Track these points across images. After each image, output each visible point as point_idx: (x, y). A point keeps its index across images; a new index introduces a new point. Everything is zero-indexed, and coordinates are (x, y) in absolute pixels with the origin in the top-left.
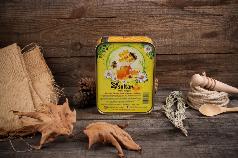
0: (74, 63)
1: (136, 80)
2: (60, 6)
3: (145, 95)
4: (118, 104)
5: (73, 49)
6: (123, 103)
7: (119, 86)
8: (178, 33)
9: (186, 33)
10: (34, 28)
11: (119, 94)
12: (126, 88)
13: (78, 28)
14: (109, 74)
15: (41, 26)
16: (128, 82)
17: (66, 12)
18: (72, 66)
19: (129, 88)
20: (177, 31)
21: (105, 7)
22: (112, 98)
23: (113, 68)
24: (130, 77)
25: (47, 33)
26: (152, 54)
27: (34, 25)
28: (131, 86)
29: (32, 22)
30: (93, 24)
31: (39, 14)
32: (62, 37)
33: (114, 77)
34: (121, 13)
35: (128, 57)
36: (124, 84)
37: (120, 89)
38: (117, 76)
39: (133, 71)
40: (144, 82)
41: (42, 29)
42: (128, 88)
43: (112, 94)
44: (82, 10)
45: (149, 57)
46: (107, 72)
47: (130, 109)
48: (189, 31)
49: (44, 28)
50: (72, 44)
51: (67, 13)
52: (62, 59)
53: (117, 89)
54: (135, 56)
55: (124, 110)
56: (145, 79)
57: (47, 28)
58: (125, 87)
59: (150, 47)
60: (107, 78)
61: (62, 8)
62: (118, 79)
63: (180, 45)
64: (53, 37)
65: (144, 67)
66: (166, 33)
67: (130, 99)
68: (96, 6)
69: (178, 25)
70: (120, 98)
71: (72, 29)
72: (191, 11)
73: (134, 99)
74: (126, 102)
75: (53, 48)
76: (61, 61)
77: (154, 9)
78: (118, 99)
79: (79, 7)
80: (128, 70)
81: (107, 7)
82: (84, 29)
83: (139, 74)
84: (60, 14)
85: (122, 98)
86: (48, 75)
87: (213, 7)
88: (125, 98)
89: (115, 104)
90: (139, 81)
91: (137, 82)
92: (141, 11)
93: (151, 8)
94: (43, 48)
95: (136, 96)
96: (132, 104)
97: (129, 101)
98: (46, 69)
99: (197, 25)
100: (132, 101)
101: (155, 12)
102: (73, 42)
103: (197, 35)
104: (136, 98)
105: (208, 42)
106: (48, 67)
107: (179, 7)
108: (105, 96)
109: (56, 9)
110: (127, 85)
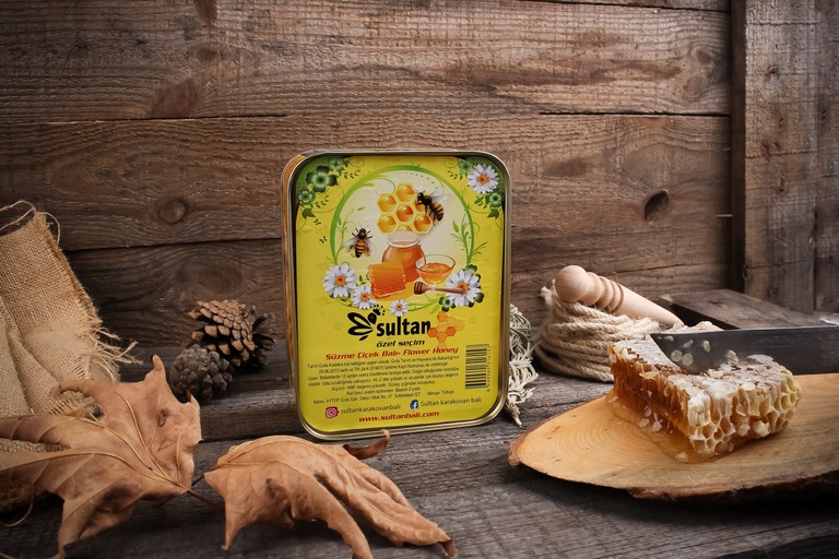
1: (442, 299)
2: (113, 77)
3: (476, 353)
4: (377, 395)
5: (161, 220)
6: (394, 393)
7: (379, 327)
10: (24, 151)
11: (380, 358)
12: (406, 333)
13: (175, 148)
14: (340, 280)
15: (50, 146)
16: (413, 308)
17: (136, 98)
18: (157, 275)
19: (417, 332)
21: (264, 84)
22: (355, 373)
23: (358, 255)
24: (419, 290)
25: (70, 166)
26: (495, 199)
27: (24, 143)
28: (424, 324)
29: (17, 130)
30: (225, 137)
31: (43, 103)
32: (124, 179)
33: (359, 291)
34: (312, 102)
35: (410, 211)
36: (399, 318)
37: (385, 339)
38: (372, 290)
39: (431, 265)
40: (471, 305)
41: (54, 154)
42: (413, 333)
43: (355, 359)
44: (187, 93)
45: (488, 210)
46: (332, 273)
47: (422, 410)
49: (62, 152)
50: (157, 202)
51: (140, 102)
52: (124, 253)
53: (373, 337)
54: (436, 206)
55: (400, 417)
56: (472, 295)
57: (70, 150)
58: (402, 327)
59: (490, 172)
60: (332, 296)
61: (121, 86)
62: (377, 298)
64: (92, 179)
65: (469, 248)
67: (421, 374)
68: (233, 80)
69: (480, 140)
70: (385, 371)
71: (155, 153)
72: (514, 98)
73: (436, 373)
74: (407, 384)
75: (92, 220)
76: (122, 262)
77: (410, 89)
78: (378, 377)
79: (178, 83)
80: (412, 263)
81: (269, 84)
82: (196, 153)
83: (453, 276)
84: (116, 106)
85: (391, 373)
86: (79, 305)
87: (573, 87)
88: (402, 370)
89: (365, 398)
90: (451, 303)
91: (446, 306)
92: (371, 95)
93: (401, 88)
94: (59, 217)
95: (443, 361)
96: (430, 393)
97: (416, 381)
98: (71, 288)
99: (532, 140)
100: (429, 379)
101: (414, 100)
102: (159, 195)
103: (534, 169)
104: (440, 367)
105: (564, 189)
106: (77, 281)
107: (482, 85)
108: (329, 368)
109: (103, 90)
110: (410, 320)
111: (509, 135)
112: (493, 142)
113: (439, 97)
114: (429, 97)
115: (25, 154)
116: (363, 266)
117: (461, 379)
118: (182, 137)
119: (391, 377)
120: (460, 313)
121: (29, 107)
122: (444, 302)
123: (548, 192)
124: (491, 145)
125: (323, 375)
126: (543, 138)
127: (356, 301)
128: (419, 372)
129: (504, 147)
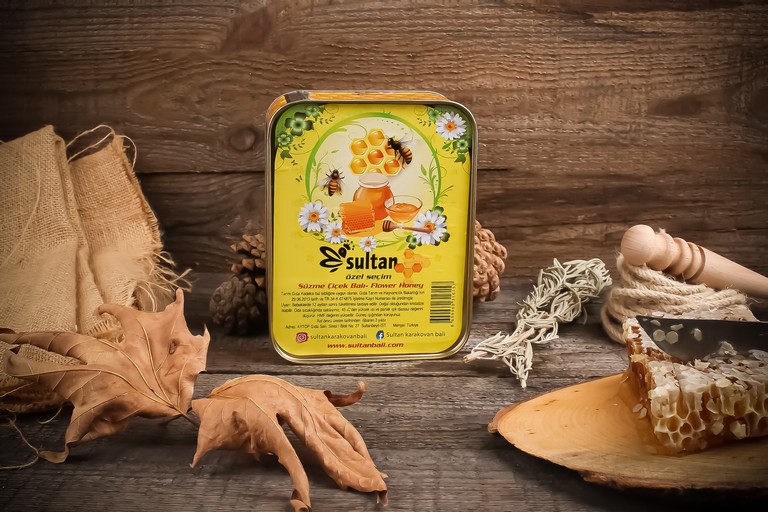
0: (234, 192)
1: (409, 237)
2: (192, 6)
3: (440, 290)
4: (344, 323)
5: (232, 148)
6: (361, 322)
7: (348, 261)
8: (573, 99)
9: (600, 99)
10: (108, 77)
11: (349, 289)
12: (374, 267)
13: (246, 77)
14: (314, 216)
15: (130, 72)
16: (381, 244)
17: (212, 26)
18: (225, 202)
19: (385, 267)
20: (569, 93)
21: (337, 12)
22: (324, 302)
23: (331, 194)
24: (387, 228)
25: (150, 92)
26: (463, 145)
27: (109, 69)
28: (391, 259)
29: (103, 56)
30: (297, 66)
31: (127, 32)
32: (197, 106)
33: (331, 227)
34: (386, 31)
35: (380, 155)
36: (368, 254)
37: (354, 271)
38: (343, 226)
39: (399, 205)
40: (437, 243)
41: (134, 80)
42: (380, 267)
43: (326, 290)
44: (261, 21)
45: (455, 155)
46: (306, 209)
47: (387, 340)
48: (610, 93)
49: (142, 78)
50: (228, 129)
51: (214, 30)
52: (194, 179)
53: (343, 269)
54: (405, 150)
55: (366, 346)
56: (438, 234)
57: (149, 76)
58: (370, 262)
59: (457, 120)
60: (306, 230)
61: (198, 15)
62: (347, 234)
63: (581, 140)
64: (168, 105)
65: (437, 190)
66: (535, 97)
67: (387, 307)
68: (306, 8)
69: (573, 74)
70: (352, 302)
71: (228, 81)
72: (614, 26)
73: (402, 307)
74: (373, 315)
75: (166, 144)
76: (193, 187)
77: (494, 17)
78: (346, 307)
79: (252, 11)
80: (381, 203)
81: (343, 12)
82: (267, 83)
83: (420, 216)
84: (192, 34)
85: (359, 304)
86: (146, 228)
87: (687, 14)
88: (369, 302)
89: (334, 326)
90: (418, 241)
91: (413, 244)
92: (451, 24)
93: (483, 17)
94: (137, 141)
95: (409, 296)
96: (395, 325)
97: (382, 312)
98: (140, 211)
99: (634, 74)
100: (395, 312)
101: (498, 29)
102: (230, 123)
103: (637, 106)
104: (406, 301)
105: (673, 130)
106: (147, 204)
107: (577, 13)
108: (301, 296)
109: (182, 18)
110: (378, 256)
111: (607, 68)
112: (588, 75)
113: (527, 26)
114: (515, 25)
115: (109, 80)
116: (336, 203)
117: (426, 313)
118: (254, 65)
119: (359, 307)
120: (426, 251)
121: (115, 35)
122: (411, 240)
123: (652, 133)
124: (586, 78)
125: (295, 303)
126: (648, 71)
127: (328, 236)
128: (385, 304)
129: (600, 82)
